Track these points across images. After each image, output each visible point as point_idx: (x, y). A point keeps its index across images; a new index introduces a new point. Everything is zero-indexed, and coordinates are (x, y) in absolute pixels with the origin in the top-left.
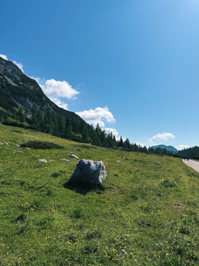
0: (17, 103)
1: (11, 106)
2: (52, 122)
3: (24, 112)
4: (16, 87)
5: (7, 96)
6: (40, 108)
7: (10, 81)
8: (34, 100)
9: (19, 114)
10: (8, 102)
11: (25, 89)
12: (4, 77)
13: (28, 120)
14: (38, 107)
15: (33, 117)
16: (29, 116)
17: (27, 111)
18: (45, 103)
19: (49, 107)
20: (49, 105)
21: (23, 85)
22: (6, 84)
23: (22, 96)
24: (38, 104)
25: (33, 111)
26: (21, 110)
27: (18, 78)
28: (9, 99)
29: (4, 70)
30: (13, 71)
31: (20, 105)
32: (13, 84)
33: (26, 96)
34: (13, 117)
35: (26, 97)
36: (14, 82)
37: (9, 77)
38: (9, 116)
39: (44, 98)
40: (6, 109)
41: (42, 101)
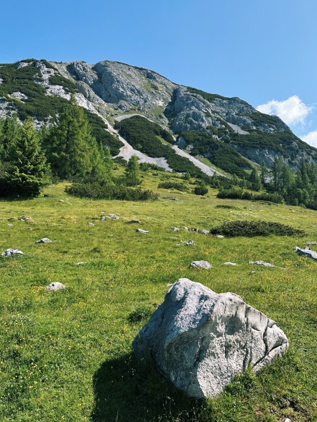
0: (250, 162)
1: (239, 169)
2: (309, 185)
3: (259, 174)
4: (246, 136)
5: (233, 153)
6: (290, 162)
7: (236, 129)
8: (277, 151)
9: (252, 178)
10: (236, 163)
11: (261, 136)
12: (227, 126)
13: (266, 186)
14: (285, 161)
15: (274, 179)
16: (268, 180)
17: (264, 172)
18: (298, 151)
19: (306, 157)
20: (305, 153)
21: (258, 131)
22: (230, 135)
23: (257, 148)
24: (285, 157)
25: (275, 170)
26: (254, 171)
27: (249, 121)
28: (236, 158)
29: (227, 114)
30: (240, 112)
31: (253, 164)
32: (242, 132)
33: (262, 146)
34: (241, 185)
35: (264, 148)
36: (243, 128)
37: (234, 123)
38: (236, 184)
39: (295, 143)
40: (232, 173)
41: (291, 149)
